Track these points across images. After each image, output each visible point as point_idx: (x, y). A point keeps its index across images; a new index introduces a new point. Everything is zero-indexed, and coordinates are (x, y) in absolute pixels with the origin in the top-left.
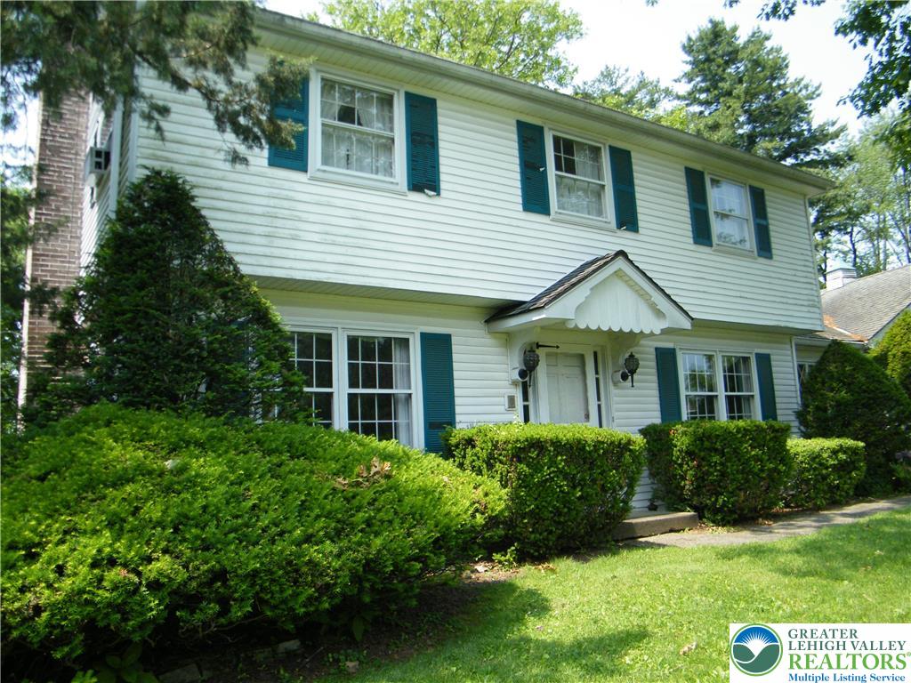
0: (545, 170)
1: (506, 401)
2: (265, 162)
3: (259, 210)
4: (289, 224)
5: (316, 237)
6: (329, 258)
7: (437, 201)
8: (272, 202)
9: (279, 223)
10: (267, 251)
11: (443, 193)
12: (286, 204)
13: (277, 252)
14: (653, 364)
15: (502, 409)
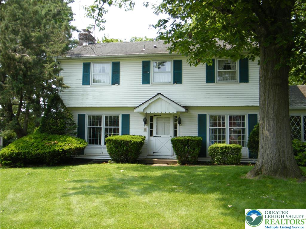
0: (149, 73)
1: (143, 129)
2: (82, 84)
3: (81, 94)
4: (86, 96)
5: (91, 98)
6: (94, 102)
7: (119, 86)
8: (83, 92)
9: (84, 96)
10: (82, 102)
11: (120, 84)
12: (86, 92)
13: (84, 102)
14: (197, 119)
15: (143, 131)
